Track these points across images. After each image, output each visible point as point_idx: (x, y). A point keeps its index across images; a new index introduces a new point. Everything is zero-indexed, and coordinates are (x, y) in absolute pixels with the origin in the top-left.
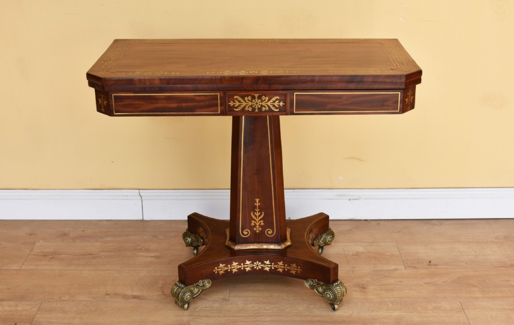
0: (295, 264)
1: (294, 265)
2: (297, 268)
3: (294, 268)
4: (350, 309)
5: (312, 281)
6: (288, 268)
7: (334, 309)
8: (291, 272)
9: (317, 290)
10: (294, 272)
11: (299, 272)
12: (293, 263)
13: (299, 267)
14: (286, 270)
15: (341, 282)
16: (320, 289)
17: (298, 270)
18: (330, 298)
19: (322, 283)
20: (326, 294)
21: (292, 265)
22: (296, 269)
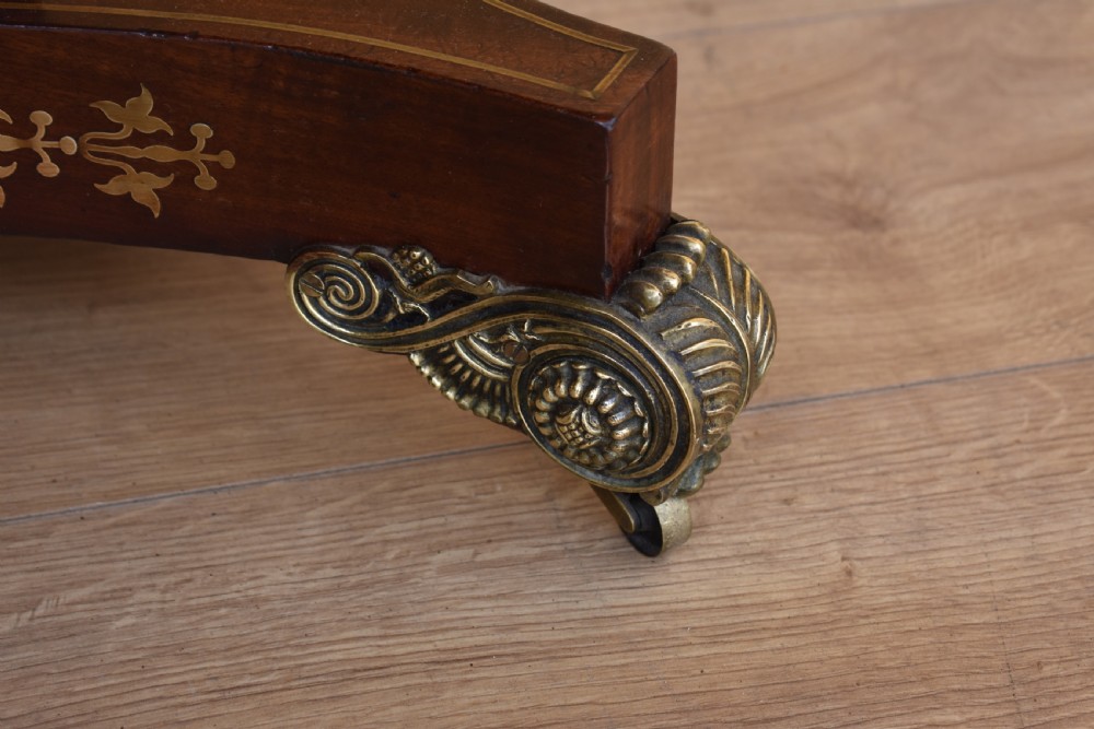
0: (147, 99)
1: (140, 113)
2: (186, 142)
3: (139, 139)
4: (810, 501)
5: (376, 269)
6: (70, 145)
7: (649, 540)
8: (113, 188)
9: (432, 357)
10: (144, 189)
11: (206, 182)
12: (123, 91)
13: (202, 131)
14: (49, 169)
15: (715, 250)
16: (480, 355)
17: (197, 155)
18: (609, 440)
19: (495, 288)
20: (562, 407)
21: (109, 109)
22: (165, 154)
